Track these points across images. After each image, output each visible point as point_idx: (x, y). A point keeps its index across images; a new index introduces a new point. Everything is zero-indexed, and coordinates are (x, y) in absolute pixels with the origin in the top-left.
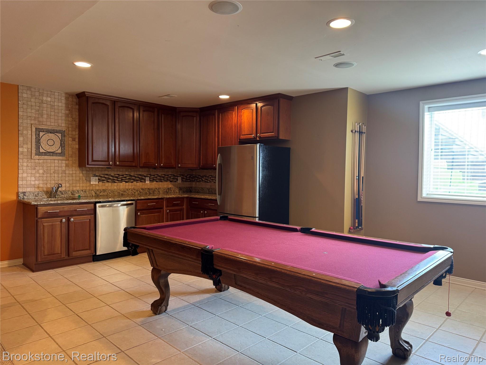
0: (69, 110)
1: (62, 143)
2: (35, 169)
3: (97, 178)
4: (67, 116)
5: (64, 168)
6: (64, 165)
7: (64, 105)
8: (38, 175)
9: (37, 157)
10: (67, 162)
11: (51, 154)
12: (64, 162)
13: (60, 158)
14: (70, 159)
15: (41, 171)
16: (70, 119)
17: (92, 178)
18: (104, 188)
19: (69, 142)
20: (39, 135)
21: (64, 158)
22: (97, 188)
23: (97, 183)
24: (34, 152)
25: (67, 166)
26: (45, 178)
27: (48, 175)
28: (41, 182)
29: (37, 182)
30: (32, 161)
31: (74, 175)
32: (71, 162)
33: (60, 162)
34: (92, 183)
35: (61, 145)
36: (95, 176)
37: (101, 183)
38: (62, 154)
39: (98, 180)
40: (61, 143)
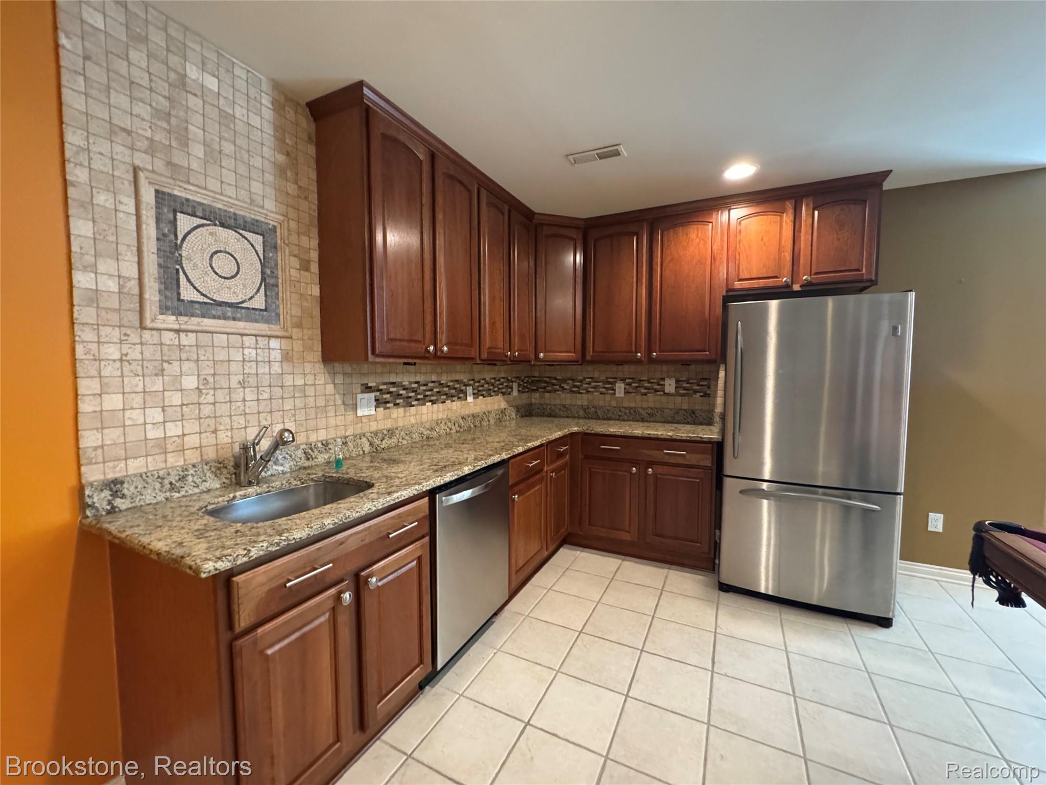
0: (288, 154)
1: (268, 271)
2: (161, 372)
3: (372, 395)
4: (281, 171)
5: (276, 368)
6: (276, 355)
7: (269, 130)
8: (176, 399)
9: (170, 321)
10: (286, 344)
11: (229, 312)
12: (274, 343)
13: (262, 327)
14: (296, 333)
15: (190, 382)
16: (292, 189)
17: (359, 396)
18: (389, 424)
19: (289, 270)
20: (174, 222)
21: (276, 329)
22: (374, 427)
23: (373, 412)
24: (152, 294)
25: (287, 357)
26: (207, 410)
27: (221, 396)
28: (192, 426)
29: (174, 430)
30: (147, 335)
31: (310, 391)
32: (298, 346)
33: (262, 342)
34: (360, 413)
35: (263, 279)
36: (367, 389)
37: (381, 410)
38: (268, 314)
39: (376, 400)
40: (263, 273)
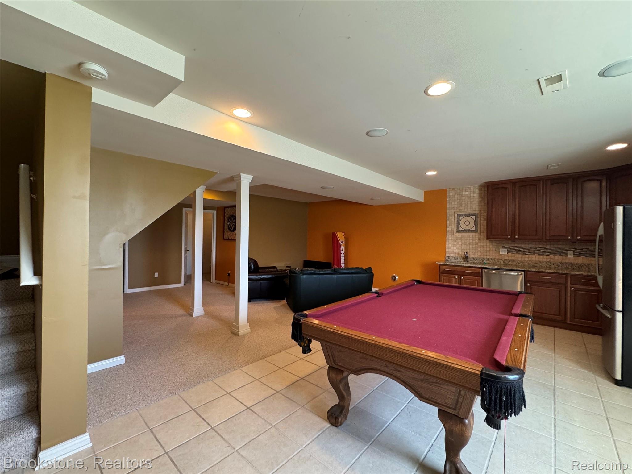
0: (482, 198)
1: (476, 222)
2: (456, 241)
3: (506, 249)
4: (480, 202)
5: (477, 241)
6: (477, 239)
7: (478, 195)
8: (458, 246)
9: (458, 233)
10: (480, 237)
11: (468, 231)
12: (477, 236)
13: (474, 233)
14: (482, 234)
15: (460, 243)
16: (483, 204)
17: (501, 249)
18: (513, 258)
19: (481, 221)
20: (459, 218)
21: (477, 234)
22: (507, 258)
23: (506, 254)
24: (455, 230)
25: (479, 239)
26: (463, 248)
27: (465, 246)
28: (460, 250)
29: (457, 251)
30: (454, 236)
31: (485, 247)
32: (482, 237)
33: (474, 236)
34: (501, 253)
35: (475, 224)
36: (505, 247)
37: (510, 254)
38: (476, 231)
39: (508, 251)
40: (475, 223)
